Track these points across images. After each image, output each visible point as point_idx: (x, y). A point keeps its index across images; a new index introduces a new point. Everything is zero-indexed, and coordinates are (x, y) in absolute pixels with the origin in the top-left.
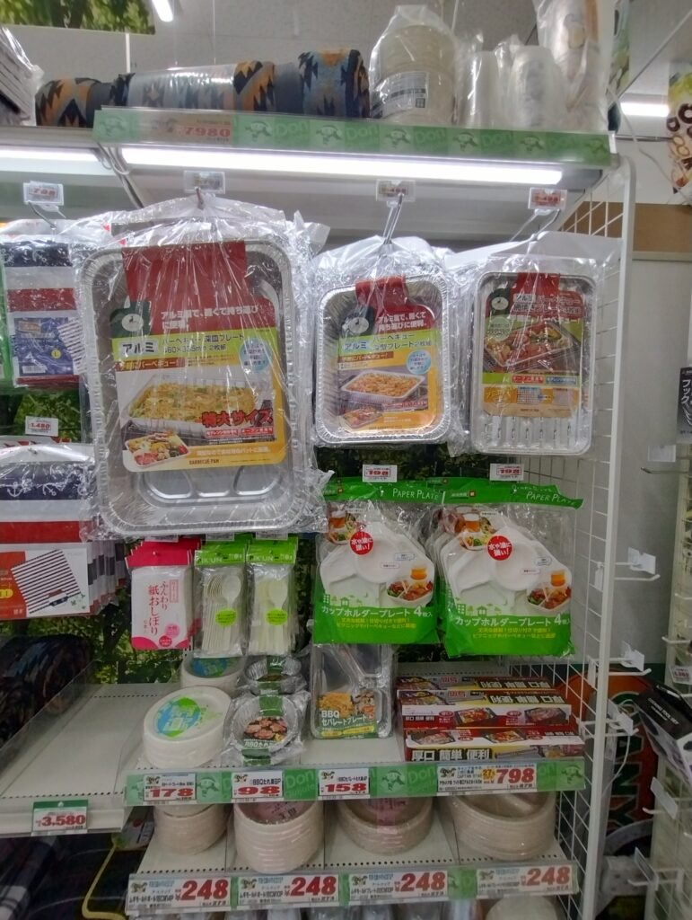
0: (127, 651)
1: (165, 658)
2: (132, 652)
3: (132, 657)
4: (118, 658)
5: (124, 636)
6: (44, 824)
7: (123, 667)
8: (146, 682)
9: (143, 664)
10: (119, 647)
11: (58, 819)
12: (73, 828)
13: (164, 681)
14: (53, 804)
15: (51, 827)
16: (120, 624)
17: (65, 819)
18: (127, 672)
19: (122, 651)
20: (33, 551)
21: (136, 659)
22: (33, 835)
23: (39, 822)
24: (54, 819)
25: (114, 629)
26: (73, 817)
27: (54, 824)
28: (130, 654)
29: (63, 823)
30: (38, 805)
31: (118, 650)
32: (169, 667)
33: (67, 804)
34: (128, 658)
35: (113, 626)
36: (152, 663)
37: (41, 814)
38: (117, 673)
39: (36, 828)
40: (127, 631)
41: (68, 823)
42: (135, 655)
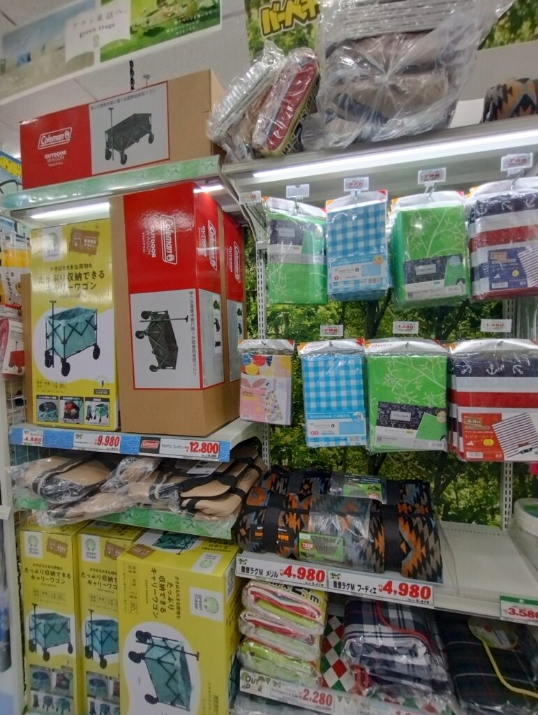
0: (452, 497)
1: (481, 505)
2: (455, 498)
3: (455, 502)
4: (443, 501)
5: (450, 485)
6: (510, 613)
7: (447, 508)
8: (465, 522)
9: (464, 508)
10: (445, 493)
11: (521, 611)
12: (534, 621)
13: (479, 523)
14: (516, 600)
15: (515, 616)
16: (449, 476)
17: (527, 613)
18: (450, 513)
19: (448, 496)
20: (508, 414)
21: (458, 503)
22: (502, 619)
23: (505, 611)
24: (517, 611)
25: (443, 479)
26: (533, 613)
27: (518, 614)
28: (454, 499)
29: (525, 615)
30: (503, 598)
31: (445, 495)
32: (486, 513)
33: (527, 602)
34: (451, 503)
35: (442, 477)
36: (471, 508)
37: (506, 605)
38: (442, 513)
39: (504, 614)
40: (452, 482)
41: (529, 616)
42: (458, 500)
